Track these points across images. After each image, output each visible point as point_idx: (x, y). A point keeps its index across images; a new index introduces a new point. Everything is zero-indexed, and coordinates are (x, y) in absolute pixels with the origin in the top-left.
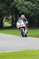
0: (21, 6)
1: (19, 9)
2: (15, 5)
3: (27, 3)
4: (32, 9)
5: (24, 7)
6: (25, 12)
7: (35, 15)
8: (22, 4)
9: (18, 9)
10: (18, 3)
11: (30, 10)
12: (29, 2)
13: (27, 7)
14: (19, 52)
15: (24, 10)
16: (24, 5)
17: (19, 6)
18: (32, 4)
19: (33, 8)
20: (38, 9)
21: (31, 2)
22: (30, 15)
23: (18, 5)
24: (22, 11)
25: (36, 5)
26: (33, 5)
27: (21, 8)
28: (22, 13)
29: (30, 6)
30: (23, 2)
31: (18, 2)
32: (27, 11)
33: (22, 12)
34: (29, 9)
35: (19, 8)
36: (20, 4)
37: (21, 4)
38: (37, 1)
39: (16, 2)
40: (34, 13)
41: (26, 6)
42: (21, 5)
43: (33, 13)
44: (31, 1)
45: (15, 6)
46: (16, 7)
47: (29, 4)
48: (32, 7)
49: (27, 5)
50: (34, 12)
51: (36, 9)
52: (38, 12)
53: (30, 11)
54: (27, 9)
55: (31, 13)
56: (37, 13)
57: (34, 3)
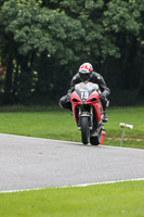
0: (26, 28)
1: (21, 37)
2: (5, 23)
3: (48, 15)
4: (66, 39)
5: (37, 31)
6: (41, 50)
7: (77, 58)
8: (29, 21)
9: (16, 37)
10: (14, 16)
11: (59, 39)
12: (55, 13)
13: (50, 31)
14: (22, 194)
15: (36, 40)
16: (37, 22)
17: (20, 27)
18: (67, 18)
19: (71, 35)
20: (88, 38)
21: (63, 12)
22: (60, 59)
23: (15, 22)
24: (32, 45)
25: (83, 22)
26: (69, 24)
27: (27, 32)
28: (30, 51)
29: (62, 25)
30: (35, 13)
31: (17, 12)
32: (50, 46)
33: (29, 48)
34: (55, 38)
35: (19, 34)
36: (21, 19)
37: (26, 17)
38: (86, 10)
39: (7, 11)
40: (76, 53)
41: (45, 26)
42: (27, 24)
43: (71, 52)
44: (63, 8)
45: (4, 27)
46: (7, 29)
47: (57, 19)
48: (67, 31)
49: (49, 23)
50: (73, 50)
51: (82, 39)
52: (88, 49)
53: (61, 44)
54: (47, 39)
55: (64, 52)
56: (86, 52)
57: (75, 16)
